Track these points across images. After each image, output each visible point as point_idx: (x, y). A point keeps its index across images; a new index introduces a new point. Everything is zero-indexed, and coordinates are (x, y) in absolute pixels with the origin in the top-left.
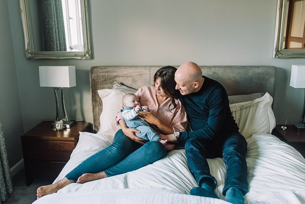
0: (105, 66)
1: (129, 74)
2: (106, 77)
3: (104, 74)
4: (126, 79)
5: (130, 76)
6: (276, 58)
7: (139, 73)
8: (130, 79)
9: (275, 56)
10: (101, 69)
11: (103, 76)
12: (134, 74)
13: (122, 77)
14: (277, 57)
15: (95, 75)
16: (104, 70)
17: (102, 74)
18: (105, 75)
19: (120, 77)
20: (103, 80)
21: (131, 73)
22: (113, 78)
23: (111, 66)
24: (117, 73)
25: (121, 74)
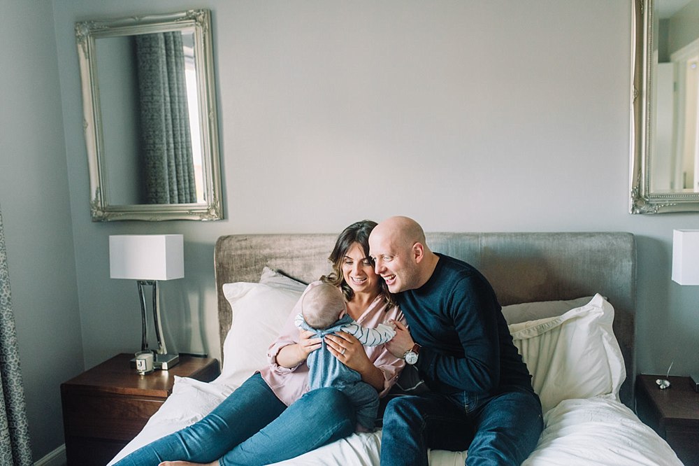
0: (246, 235)
1: (296, 253)
2: (247, 258)
3: (244, 251)
4: (290, 262)
5: (298, 257)
6: (636, 213)
7: (317, 250)
8: (296, 262)
9: (633, 209)
10: (239, 241)
11: (241, 255)
12: (306, 252)
13: (281, 257)
14: (638, 212)
15: (226, 253)
16: (243, 243)
17: (239, 252)
18: (245, 255)
19: (276, 258)
20: (242, 264)
21: (302, 249)
22: (262, 260)
23: (259, 235)
24: (270, 249)
25: (278, 251)
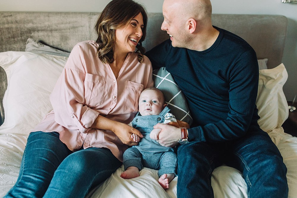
0: (11, 12)
1: (54, 27)
2: (14, 30)
3: (10, 25)
4: (50, 34)
5: (56, 30)
7: (71, 25)
8: (56, 34)
10: (5, 17)
11: (8, 28)
12: (62, 26)
13: (42, 30)
16: (9, 19)
17: (6, 26)
18: (12, 28)
19: (38, 31)
20: (10, 36)
21: (58, 24)
22: (26, 32)
23: (22, 12)
24: (33, 23)
25: (39, 25)
